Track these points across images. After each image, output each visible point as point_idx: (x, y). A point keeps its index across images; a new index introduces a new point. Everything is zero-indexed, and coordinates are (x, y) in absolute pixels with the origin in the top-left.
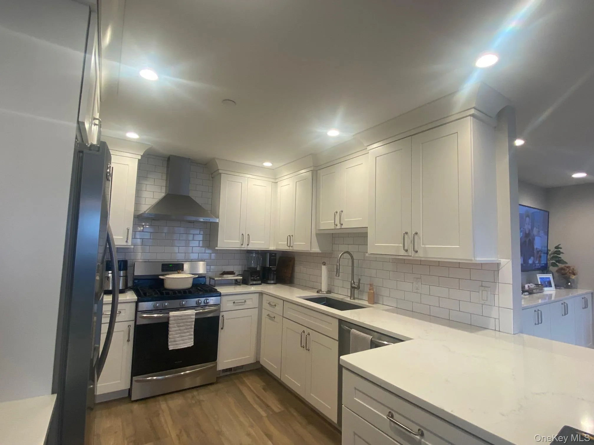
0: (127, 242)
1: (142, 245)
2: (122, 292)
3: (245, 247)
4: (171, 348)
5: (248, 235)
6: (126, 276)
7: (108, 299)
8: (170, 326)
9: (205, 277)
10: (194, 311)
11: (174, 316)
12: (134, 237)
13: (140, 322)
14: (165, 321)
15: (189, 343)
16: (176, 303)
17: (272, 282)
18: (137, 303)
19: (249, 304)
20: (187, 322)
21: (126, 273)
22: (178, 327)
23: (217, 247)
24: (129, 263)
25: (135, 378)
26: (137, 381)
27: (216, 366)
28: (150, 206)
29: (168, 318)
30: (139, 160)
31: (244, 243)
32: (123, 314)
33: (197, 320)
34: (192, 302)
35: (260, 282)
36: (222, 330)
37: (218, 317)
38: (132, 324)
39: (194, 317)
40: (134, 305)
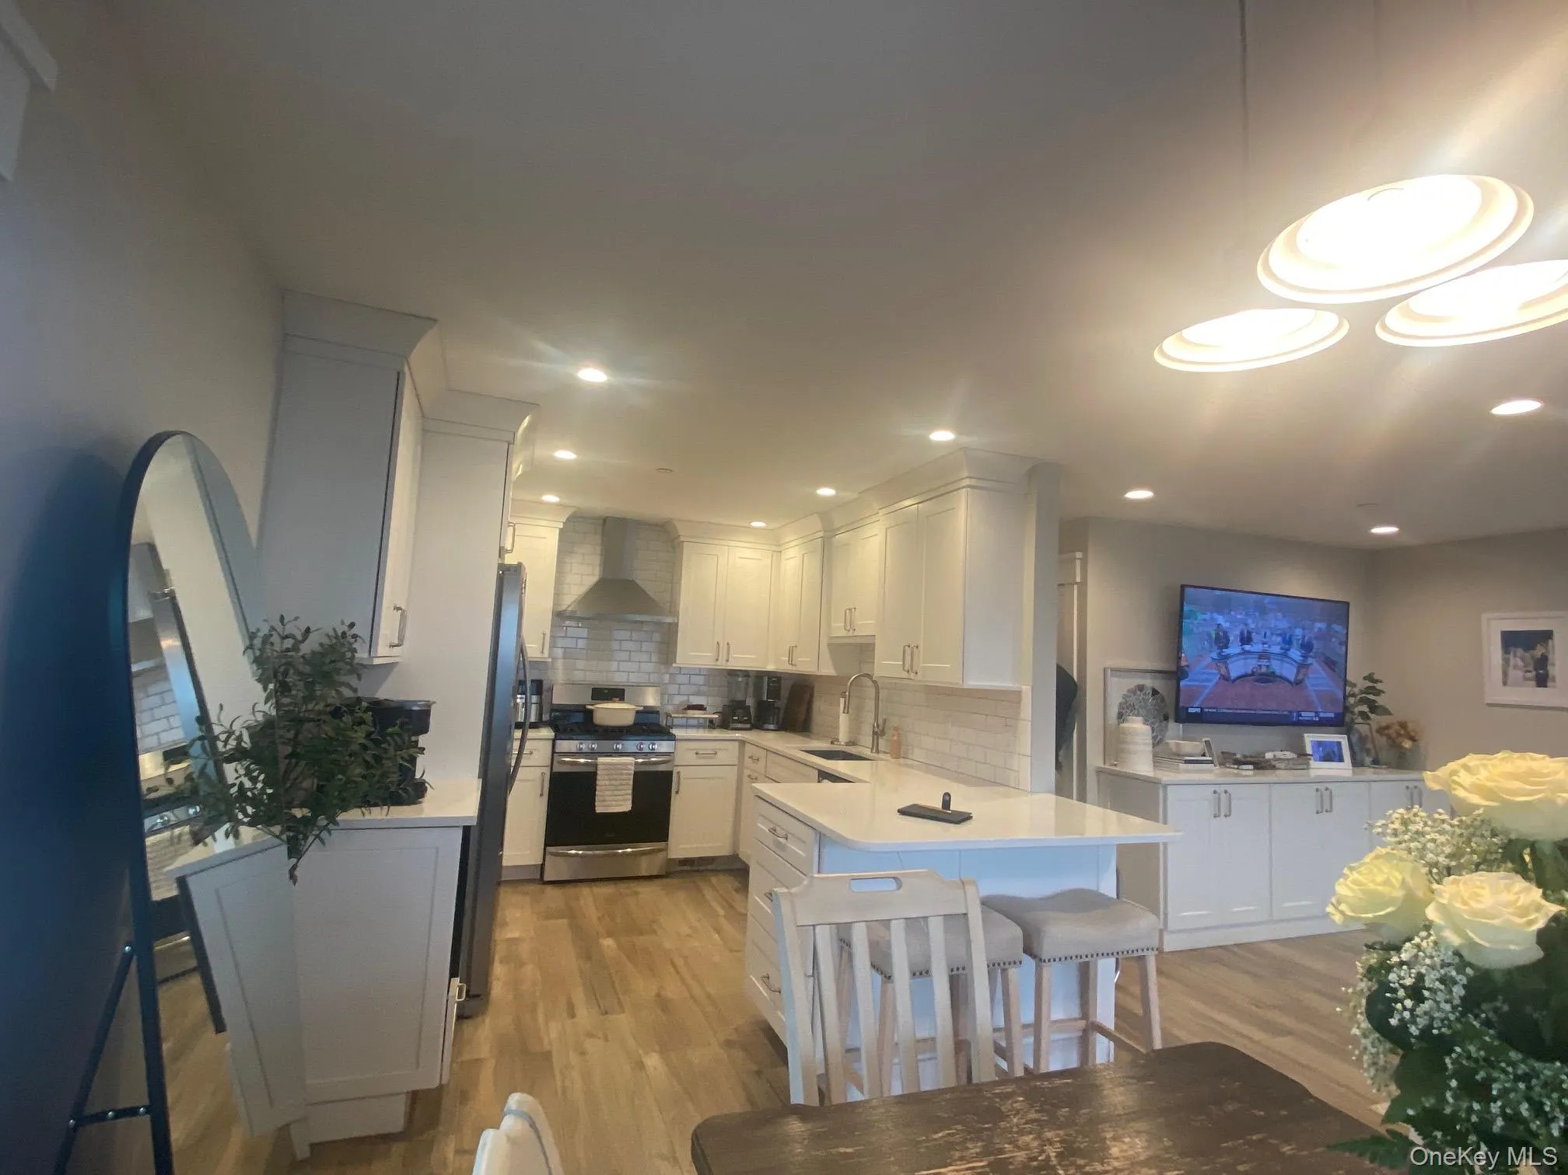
0: (542, 652)
1: (564, 658)
2: (534, 726)
3: (722, 665)
4: (599, 810)
5: (728, 644)
6: (540, 705)
7: (518, 734)
8: (598, 777)
9: (658, 712)
10: (633, 759)
11: (604, 764)
12: (553, 646)
13: (558, 768)
14: (591, 769)
15: (627, 807)
16: (608, 745)
17: (772, 727)
18: (554, 741)
19: (722, 757)
20: (622, 774)
21: (541, 699)
22: (610, 780)
23: (675, 662)
24: (545, 687)
25: (550, 849)
26: (552, 854)
27: (665, 849)
28: (576, 597)
29: (596, 765)
30: (561, 530)
31: (720, 658)
32: (535, 755)
33: (636, 774)
34: (631, 745)
35: (748, 726)
36: (678, 796)
37: (671, 773)
38: (547, 771)
39: (633, 768)
40: (550, 743)
